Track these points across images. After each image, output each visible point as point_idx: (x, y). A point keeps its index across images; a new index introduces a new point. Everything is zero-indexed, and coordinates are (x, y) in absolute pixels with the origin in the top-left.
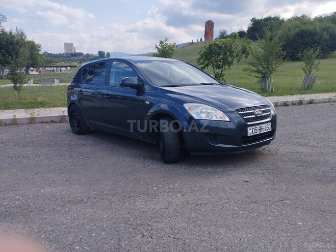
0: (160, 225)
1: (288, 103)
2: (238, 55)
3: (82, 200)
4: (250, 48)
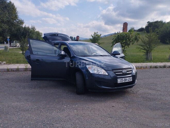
0: (58, 125)
1: (157, 67)
2: (132, 41)
3: (28, 110)
4: (139, 37)
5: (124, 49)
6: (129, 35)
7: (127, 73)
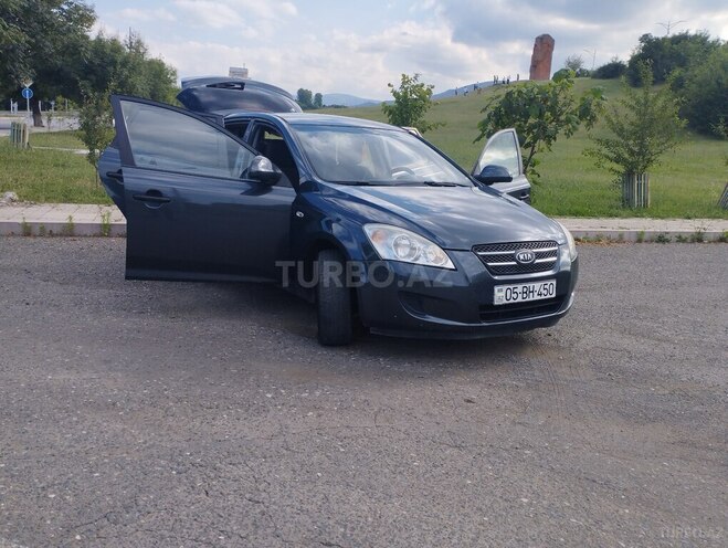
0: (236, 472)
1: (667, 237)
2: (568, 121)
3: (114, 404)
4: (598, 105)
5: (532, 154)
6: (556, 95)
7: (537, 261)
